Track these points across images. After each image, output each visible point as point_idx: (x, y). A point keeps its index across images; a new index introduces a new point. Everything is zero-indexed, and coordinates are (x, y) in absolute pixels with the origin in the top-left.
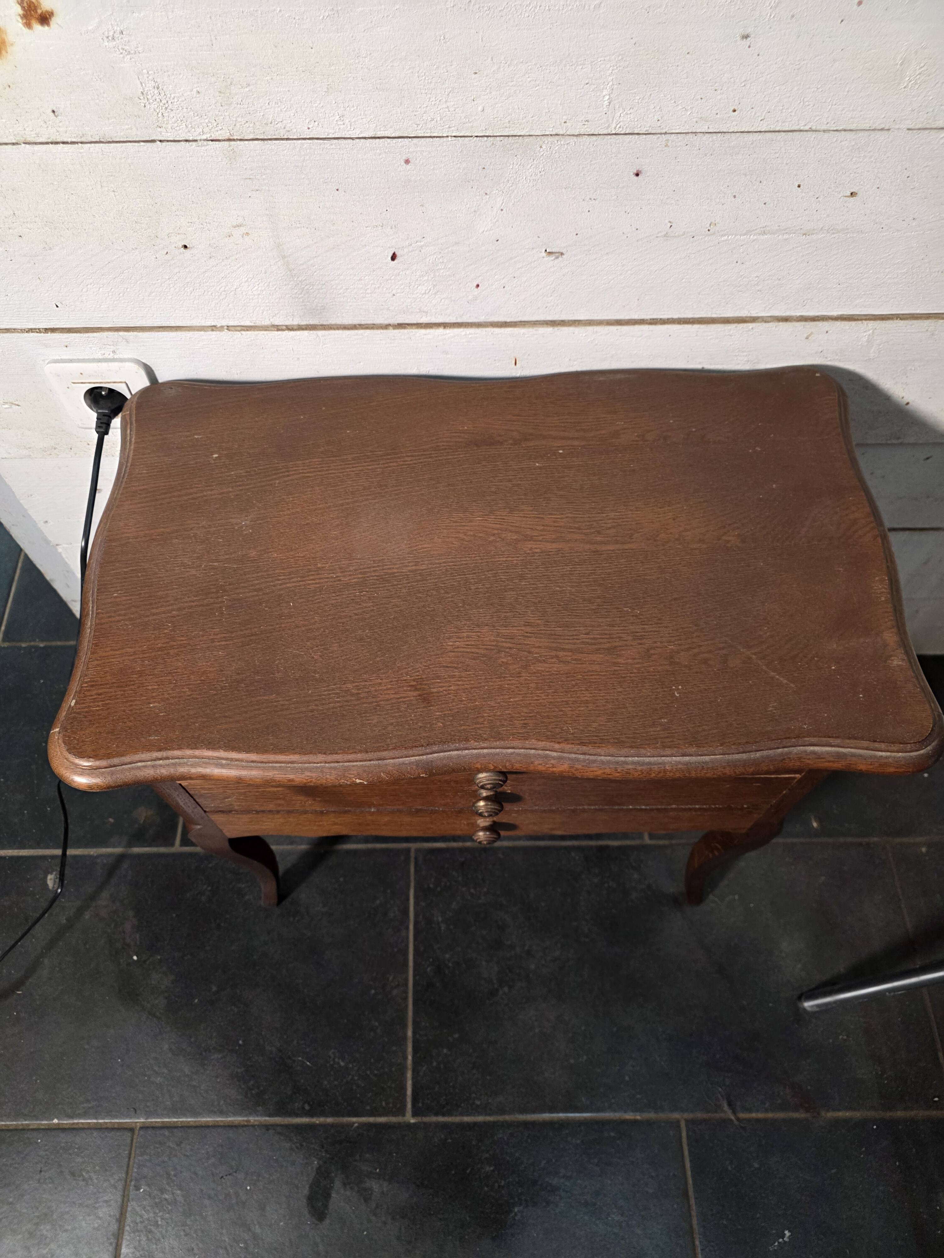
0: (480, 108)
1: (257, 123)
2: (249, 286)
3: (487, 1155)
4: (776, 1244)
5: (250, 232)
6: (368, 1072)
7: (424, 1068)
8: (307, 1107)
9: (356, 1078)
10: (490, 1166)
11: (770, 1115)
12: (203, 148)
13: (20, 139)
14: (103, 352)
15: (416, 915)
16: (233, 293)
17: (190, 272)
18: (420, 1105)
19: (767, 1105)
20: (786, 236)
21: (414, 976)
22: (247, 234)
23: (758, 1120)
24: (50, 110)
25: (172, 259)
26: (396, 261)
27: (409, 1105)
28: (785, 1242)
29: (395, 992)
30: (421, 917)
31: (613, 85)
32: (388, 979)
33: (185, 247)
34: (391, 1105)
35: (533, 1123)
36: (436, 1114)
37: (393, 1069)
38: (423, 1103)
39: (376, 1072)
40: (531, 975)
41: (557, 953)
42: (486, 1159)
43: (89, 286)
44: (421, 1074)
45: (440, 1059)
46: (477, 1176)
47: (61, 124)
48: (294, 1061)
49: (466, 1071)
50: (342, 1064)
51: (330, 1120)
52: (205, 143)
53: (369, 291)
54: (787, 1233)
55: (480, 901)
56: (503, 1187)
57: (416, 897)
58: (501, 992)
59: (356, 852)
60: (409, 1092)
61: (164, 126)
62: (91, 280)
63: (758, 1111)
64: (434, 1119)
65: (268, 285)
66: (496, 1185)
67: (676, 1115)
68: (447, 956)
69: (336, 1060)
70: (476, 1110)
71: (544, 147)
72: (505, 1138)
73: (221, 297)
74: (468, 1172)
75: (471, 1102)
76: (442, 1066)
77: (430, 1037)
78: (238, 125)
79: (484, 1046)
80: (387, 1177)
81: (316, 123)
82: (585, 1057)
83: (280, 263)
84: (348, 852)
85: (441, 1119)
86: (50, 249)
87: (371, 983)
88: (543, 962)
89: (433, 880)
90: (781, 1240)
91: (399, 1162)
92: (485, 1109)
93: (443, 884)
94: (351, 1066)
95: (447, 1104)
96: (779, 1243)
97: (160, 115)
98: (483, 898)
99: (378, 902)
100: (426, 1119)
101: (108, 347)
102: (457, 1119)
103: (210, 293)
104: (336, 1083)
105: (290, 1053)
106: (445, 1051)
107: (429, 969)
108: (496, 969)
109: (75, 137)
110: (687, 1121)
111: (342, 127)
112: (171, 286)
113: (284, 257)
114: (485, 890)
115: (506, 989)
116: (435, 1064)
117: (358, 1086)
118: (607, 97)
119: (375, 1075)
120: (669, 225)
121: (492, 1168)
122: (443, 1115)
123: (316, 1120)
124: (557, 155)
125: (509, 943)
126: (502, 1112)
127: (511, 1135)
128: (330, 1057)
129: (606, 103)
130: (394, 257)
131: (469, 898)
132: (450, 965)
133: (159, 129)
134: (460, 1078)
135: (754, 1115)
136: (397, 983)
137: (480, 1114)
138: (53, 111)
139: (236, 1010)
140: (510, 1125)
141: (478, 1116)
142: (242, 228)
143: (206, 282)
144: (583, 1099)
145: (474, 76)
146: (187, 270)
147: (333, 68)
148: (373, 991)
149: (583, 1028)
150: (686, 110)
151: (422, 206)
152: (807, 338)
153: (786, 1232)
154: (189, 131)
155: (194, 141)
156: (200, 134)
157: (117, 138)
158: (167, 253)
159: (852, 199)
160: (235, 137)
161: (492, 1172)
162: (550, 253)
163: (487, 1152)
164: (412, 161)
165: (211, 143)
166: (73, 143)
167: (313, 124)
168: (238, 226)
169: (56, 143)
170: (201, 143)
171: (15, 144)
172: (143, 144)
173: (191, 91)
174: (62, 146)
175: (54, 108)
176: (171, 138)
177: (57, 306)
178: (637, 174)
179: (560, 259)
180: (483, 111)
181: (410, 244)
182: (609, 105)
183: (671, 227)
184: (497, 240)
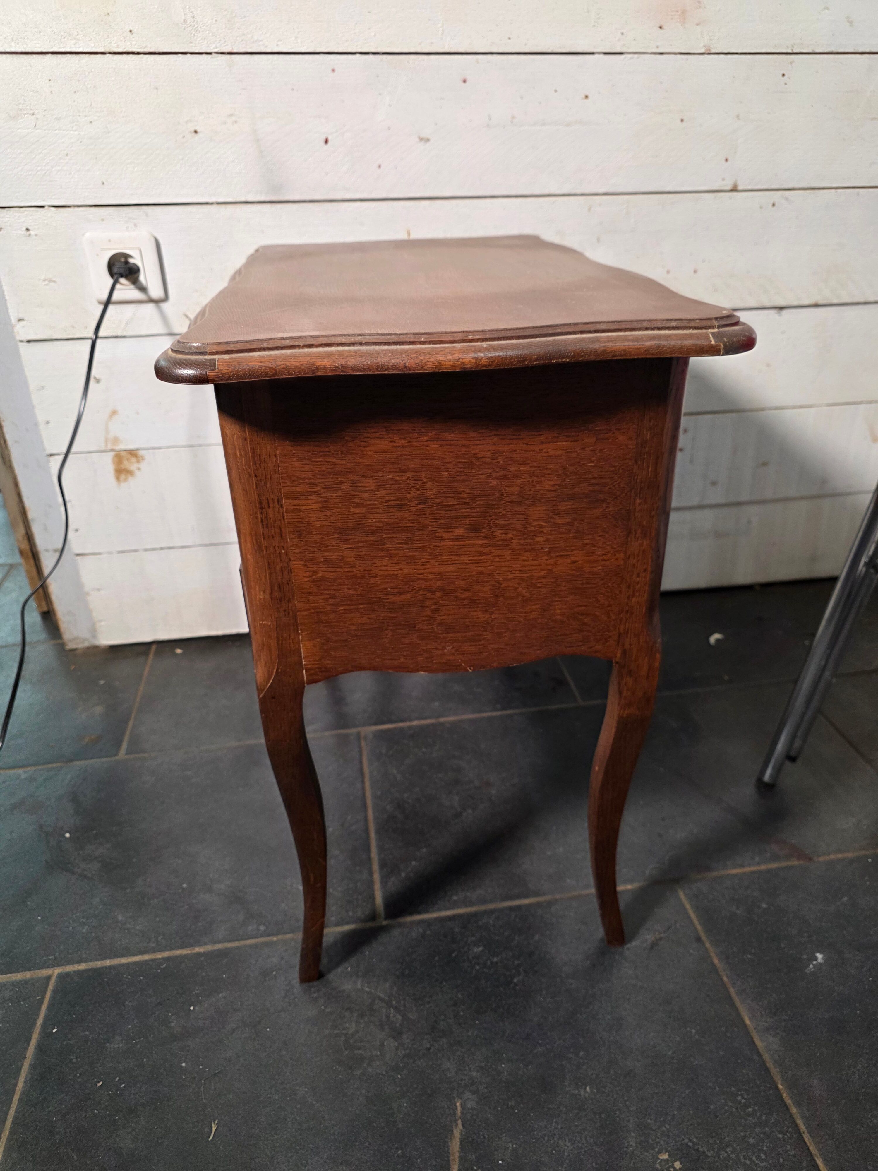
0: (373, 34)
1: (248, 42)
2: (234, 165)
3: (474, 939)
4: (811, 966)
5: (237, 120)
7: (391, 880)
8: (262, 929)
10: (478, 947)
11: (764, 867)
12: (215, 59)
13: (107, 50)
14: (127, 226)
15: (371, 772)
16: (222, 172)
17: (197, 153)
18: (391, 908)
19: (758, 860)
20: (557, 127)
21: (374, 813)
22: (236, 122)
23: (753, 873)
24: (129, 30)
25: (186, 142)
26: (328, 144)
27: (381, 911)
28: (820, 963)
29: (354, 827)
30: (376, 772)
31: (443, 21)
32: (346, 819)
33: (196, 132)
34: (358, 913)
36: (410, 914)
37: (358, 884)
38: (394, 907)
39: (338, 889)
42: (473, 942)
43: (128, 166)
44: (389, 884)
45: (408, 870)
46: (465, 958)
47: (133, 39)
48: (246, 893)
51: (289, 936)
52: (217, 55)
53: (310, 170)
54: (819, 956)
56: (496, 963)
57: (369, 760)
58: (463, 814)
60: (377, 901)
61: (195, 42)
62: (131, 160)
63: (750, 866)
64: (408, 918)
65: (247, 165)
66: (489, 963)
68: (406, 795)
70: (455, 905)
71: (410, 62)
72: (491, 922)
73: (215, 176)
74: (454, 955)
75: (447, 899)
76: (410, 875)
77: (396, 855)
78: (237, 42)
80: (360, 974)
83: (254, 146)
85: (416, 917)
86: (109, 133)
89: (384, 747)
90: (815, 962)
91: (373, 958)
92: (465, 903)
93: (394, 749)
95: (421, 904)
96: (813, 965)
97: (192, 35)
98: (435, 753)
99: (331, 768)
100: (402, 920)
101: (132, 220)
102: (434, 915)
103: (207, 171)
105: (241, 887)
106: (412, 863)
107: (388, 807)
108: (456, 798)
109: (140, 49)
111: (296, 45)
112: (182, 165)
113: (258, 141)
114: (437, 748)
115: (468, 812)
116: (402, 875)
118: (441, 29)
119: (338, 892)
120: (488, 118)
121: (481, 949)
122: (418, 913)
123: (274, 938)
125: (467, 779)
126: (483, 901)
127: (497, 918)
128: (286, 884)
129: (441, 32)
130: (326, 141)
131: (422, 754)
132: (410, 801)
133: (191, 45)
134: (432, 882)
135: (747, 869)
136: (356, 820)
137: (459, 907)
138: (131, 31)
139: (180, 861)
140: (492, 912)
141: (458, 909)
142: (233, 117)
143: (206, 162)
145: (368, 14)
146: (195, 151)
150: (484, 38)
151: (343, 102)
152: (589, 210)
153: (817, 955)
154: (208, 46)
155: (210, 53)
156: (214, 48)
157: (165, 50)
158: (184, 137)
159: (587, 101)
160: (235, 51)
161: (481, 952)
162: (421, 139)
163: (473, 936)
164: (336, 69)
165: (220, 55)
166: (139, 53)
167: (280, 43)
168: (231, 115)
169: (128, 53)
170: (214, 55)
171: (103, 53)
172: (180, 55)
173: (212, 20)
174: (131, 56)
175: (132, 29)
176: (197, 51)
177: (103, 183)
178: (465, 81)
179: (428, 144)
180: (375, 35)
181: (336, 131)
182: (442, 34)
183: (490, 119)
184: (389, 129)
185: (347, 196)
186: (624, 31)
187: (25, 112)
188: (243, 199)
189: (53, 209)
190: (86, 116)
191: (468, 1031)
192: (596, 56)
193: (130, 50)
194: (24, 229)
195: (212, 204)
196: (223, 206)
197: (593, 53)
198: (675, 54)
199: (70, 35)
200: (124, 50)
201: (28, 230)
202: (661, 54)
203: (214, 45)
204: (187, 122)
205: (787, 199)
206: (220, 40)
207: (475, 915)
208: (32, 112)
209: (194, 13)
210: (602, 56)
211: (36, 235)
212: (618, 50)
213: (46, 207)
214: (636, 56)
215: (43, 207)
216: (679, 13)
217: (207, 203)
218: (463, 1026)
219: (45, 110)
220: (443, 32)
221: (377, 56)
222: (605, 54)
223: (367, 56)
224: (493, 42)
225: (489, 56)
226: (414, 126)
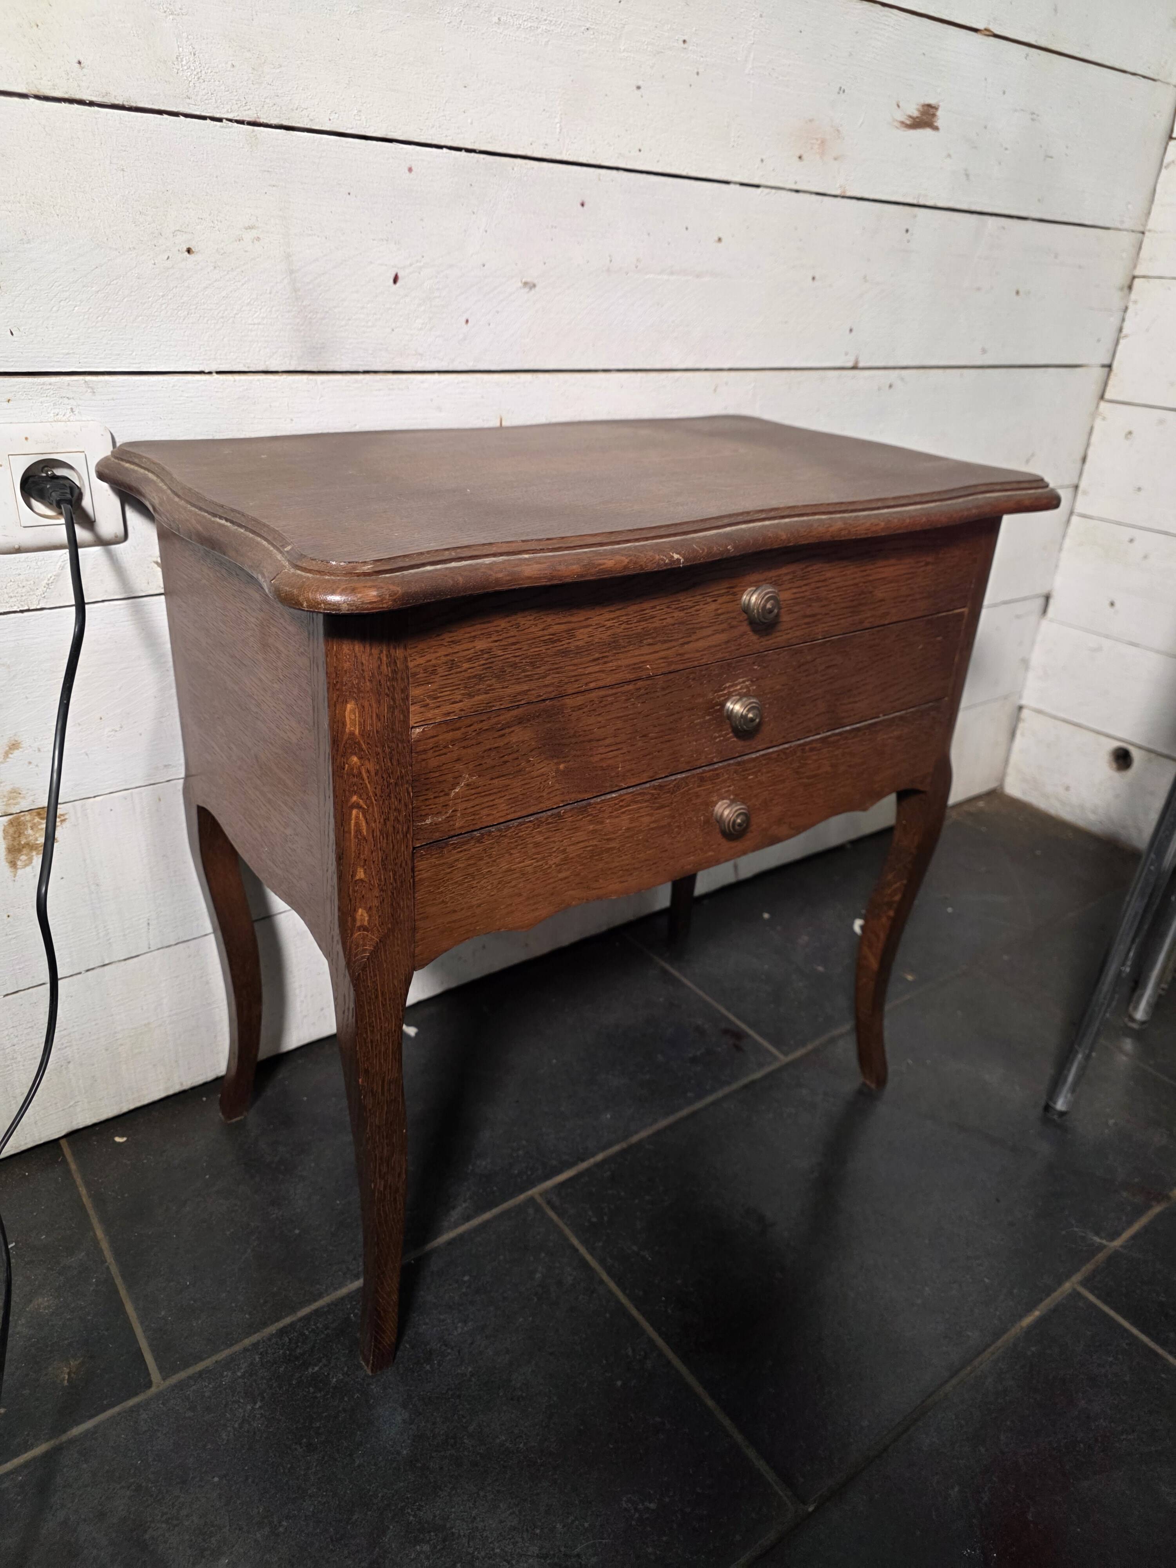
0: (469, 121)
1: (284, 108)
2: (250, 310)
3: (937, 1478)
5: (261, 236)
6: (699, 1490)
9: (688, 1510)
11: (1137, 1226)
12: (227, 130)
13: (31, 90)
14: (56, 411)
15: (602, 1262)
16: (231, 321)
17: (188, 287)
19: (1125, 1219)
20: (686, 278)
21: (658, 1330)
22: (258, 239)
23: (1133, 1237)
24: (76, 60)
25: (173, 267)
26: (398, 284)
29: (649, 1364)
30: (609, 1260)
31: (561, 114)
32: (628, 1355)
33: (189, 251)
34: (765, 1509)
37: (727, 1461)
38: (802, 1476)
39: (708, 1481)
42: (939, 1483)
43: (62, 303)
44: (767, 1440)
45: (775, 1404)
47: (84, 78)
48: (578, 1556)
49: (817, 1397)
50: (652, 1506)
52: (230, 123)
53: (370, 324)
55: (666, 1204)
57: (584, 1242)
59: (461, 1237)
61: (193, 97)
62: (68, 294)
63: (1124, 1229)
64: (832, 1485)
65: (271, 311)
67: (1067, 1286)
68: (679, 1282)
69: (640, 1506)
71: (515, 169)
72: (933, 1440)
73: (218, 327)
74: (932, 1517)
75: (856, 1429)
76: (785, 1411)
77: (740, 1387)
78: (265, 106)
79: (812, 1352)
81: (337, 115)
83: (286, 281)
84: (450, 1243)
86: (29, 242)
87: (608, 1375)
89: (590, 1213)
92: (881, 1424)
93: (607, 1211)
94: (667, 1499)
95: (831, 1453)
97: (191, 84)
98: (666, 1198)
99: (538, 1275)
100: (824, 1493)
101: (66, 401)
103: (206, 319)
105: (563, 1549)
106: (772, 1391)
107: (670, 1311)
109: (96, 96)
110: (1084, 1284)
111: (359, 122)
112: (164, 306)
113: (292, 272)
114: (662, 1190)
116: (773, 1416)
117: (700, 1518)
118: (558, 125)
119: (711, 1486)
120: (609, 259)
124: (525, 179)
127: (936, 1431)
128: (629, 1510)
129: (558, 130)
130: (395, 280)
131: (651, 1207)
132: (690, 1289)
133: (188, 101)
136: (642, 1353)
138: (79, 63)
139: (426, 1548)
142: (253, 230)
143: (204, 303)
145: (464, 89)
146: (186, 284)
147: (354, 62)
148: (619, 1383)
150: (610, 146)
151: (422, 220)
152: (715, 390)
154: (217, 107)
155: (220, 120)
156: (228, 112)
158: (169, 258)
159: (720, 245)
160: (261, 120)
162: (526, 284)
164: (415, 169)
165: (235, 124)
166: (91, 104)
168: (250, 227)
169: (71, 101)
170: (225, 123)
171: (24, 96)
172: (165, 116)
173: (227, 63)
174: (76, 106)
175: (81, 59)
176: (198, 113)
177: (12, 333)
178: (583, 205)
179: (533, 291)
180: (472, 123)
181: (411, 265)
182: (560, 133)
183: (611, 261)
184: (484, 266)
185: (420, 366)
186: (764, 157)
188: (261, 366)
192: (732, 186)
193: (78, 96)
195: (210, 373)
197: (728, 183)
198: (811, 193)
200: (66, 96)
202: (797, 191)
203: (228, 107)
204: (175, 233)
205: (902, 379)
206: (238, 100)
209: (196, 47)
210: (738, 186)
212: (755, 181)
214: (773, 191)
216: (819, 142)
220: (561, 130)
221: (473, 154)
222: (742, 184)
223: (458, 153)
224: (620, 154)
225: (614, 172)
226: (516, 264)
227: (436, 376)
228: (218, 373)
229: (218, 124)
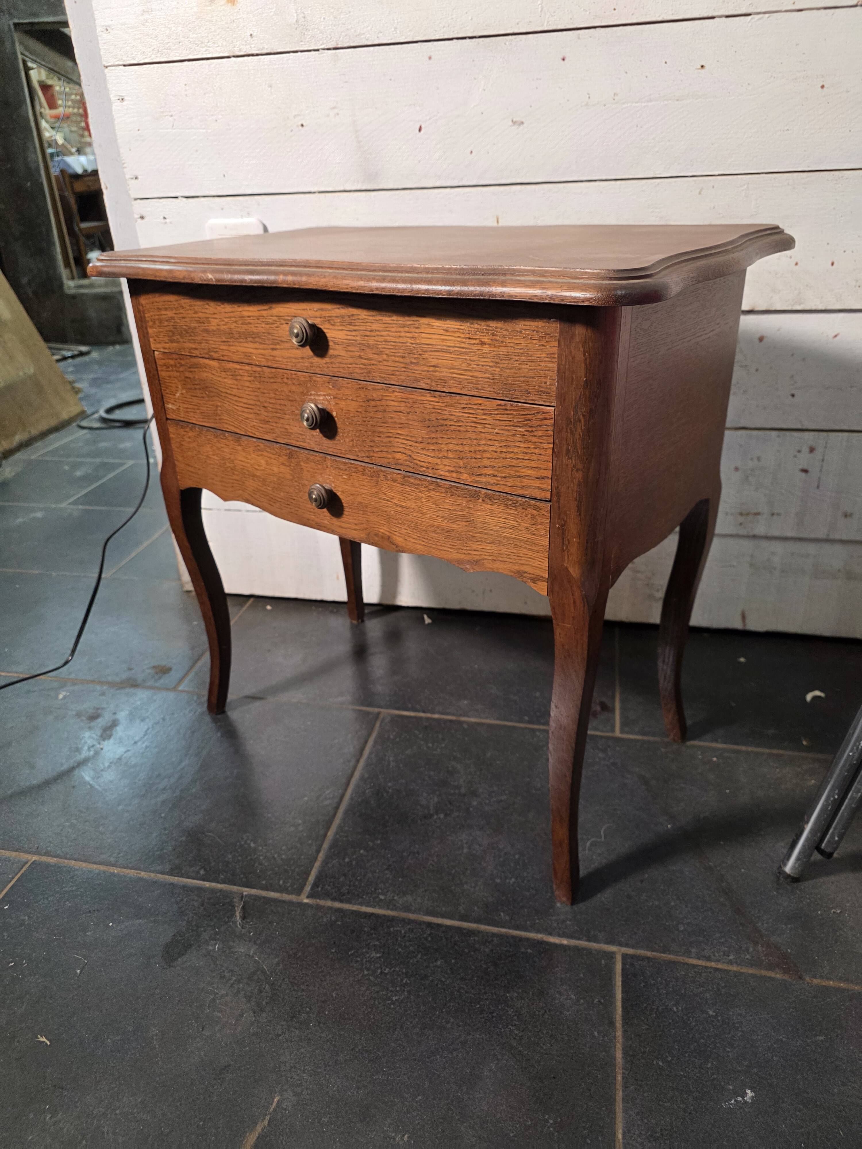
0: (470, 18)
1: (351, 35)
2: (334, 156)
3: (377, 943)
4: (733, 1101)
5: (339, 112)
7: (334, 861)
8: (202, 872)
9: (261, 858)
10: (378, 953)
11: (735, 968)
12: (322, 55)
13: (232, 54)
16: (324, 162)
18: (320, 889)
19: (731, 957)
20: (666, 102)
21: (353, 794)
22: (338, 114)
23: (717, 970)
24: (249, 34)
25: (294, 135)
26: (422, 132)
27: (308, 888)
28: (746, 1102)
30: (375, 755)
32: (324, 792)
33: (302, 125)
34: (288, 884)
35: (439, 926)
36: (334, 899)
37: (302, 857)
38: (322, 888)
39: (283, 856)
40: (471, 809)
41: (504, 797)
42: (375, 946)
44: (330, 865)
45: (354, 857)
46: (359, 959)
47: (253, 42)
48: (206, 836)
49: (377, 871)
50: (253, 845)
51: (220, 886)
53: (405, 159)
54: (750, 1093)
55: (435, 752)
57: (375, 742)
58: (435, 817)
60: (312, 878)
61: (304, 40)
63: (718, 961)
64: (329, 903)
65: (346, 155)
66: (379, 971)
67: (613, 948)
70: (379, 903)
71: (507, 43)
72: (403, 932)
74: (350, 953)
75: (374, 896)
76: (354, 863)
77: (351, 839)
78: (341, 37)
79: (405, 854)
80: (259, 942)
81: (382, 33)
82: (513, 880)
83: (353, 137)
85: (337, 905)
86: (230, 129)
88: (487, 801)
90: (740, 1099)
91: (277, 931)
92: (390, 904)
93: (403, 737)
94: (260, 848)
95: (348, 893)
96: (735, 1101)
97: (303, 34)
98: (439, 750)
100: (322, 902)
101: (246, 209)
102: (355, 908)
103: (311, 162)
104: (240, 858)
106: (362, 852)
107: (368, 792)
108: (436, 799)
109: (259, 51)
110: (625, 957)
111: (396, 34)
112: (290, 157)
113: (357, 131)
114: (443, 745)
115: (442, 816)
116: (347, 860)
117: (261, 864)
119: (282, 859)
120: (588, 96)
121: (378, 955)
122: (341, 901)
123: (207, 884)
124: (516, 49)
125: (456, 784)
126: (407, 908)
127: (411, 930)
128: (242, 838)
129: (540, 10)
130: (420, 130)
131: (425, 748)
132: (390, 791)
133: (301, 42)
134: (370, 875)
135: (713, 964)
137: (380, 907)
138: (251, 35)
140: (410, 921)
141: (379, 908)
142: (335, 110)
143: (310, 153)
144: (502, 914)
146: (301, 144)
149: (517, 856)
151: (438, 89)
153: (748, 1091)
154: (316, 43)
155: (318, 50)
156: (321, 45)
157: (279, 50)
158: (292, 131)
159: (702, 71)
160: (339, 46)
161: (377, 958)
162: (515, 122)
163: (378, 940)
164: (433, 57)
165: (326, 51)
166: (257, 55)
167: (380, 35)
168: (334, 108)
169: (249, 55)
170: (321, 51)
171: (229, 57)
173: (321, 18)
174: (251, 57)
175: (252, 32)
176: (306, 48)
177: (224, 176)
178: (564, 60)
179: (522, 127)
180: (472, 19)
181: (430, 119)
182: (541, 11)
183: (589, 97)
184: (482, 113)
185: (438, 184)
187: (165, 114)
188: (342, 189)
189: (184, 199)
190: (212, 115)
191: (322, 1033)
192: (716, 19)
193: (250, 53)
194: (162, 217)
195: (314, 193)
196: (323, 195)
197: (713, 18)
199: (202, 43)
200: (245, 53)
201: (165, 218)
202: (798, 10)
203: (321, 42)
204: (295, 116)
206: (327, 36)
207: (391, 920)
208: (170, 114)
209: (305, 13)
210: (724, 18)
211: (171, 223)
212: (743, 11)
213: (180, 198)
214: (767, 15)
215: (176, 197)
217: (310, 193)
218: (321, 1025)
219: (181, 112)
220: (542, 9)
221: (474, 40)
222: (727, 17)
223: (464, 41)
224: (596, 16)
225: (592, 30)
226: (508, 109)
227: (448, 190)
228: (320, 192)
229: (317, 52)
